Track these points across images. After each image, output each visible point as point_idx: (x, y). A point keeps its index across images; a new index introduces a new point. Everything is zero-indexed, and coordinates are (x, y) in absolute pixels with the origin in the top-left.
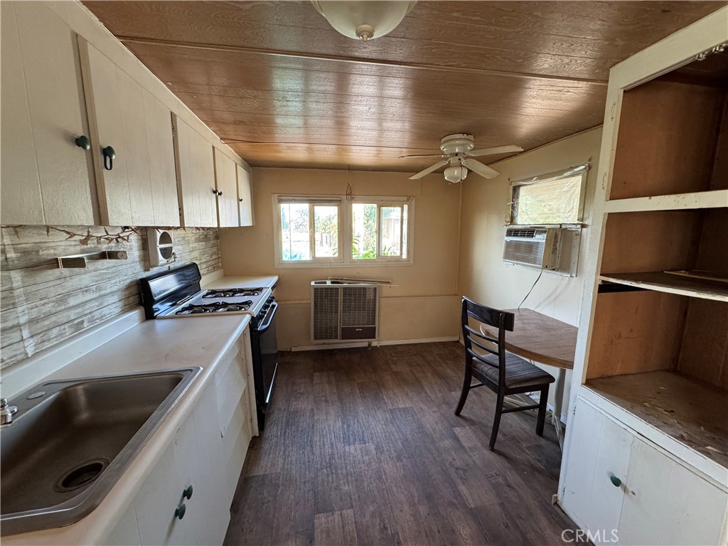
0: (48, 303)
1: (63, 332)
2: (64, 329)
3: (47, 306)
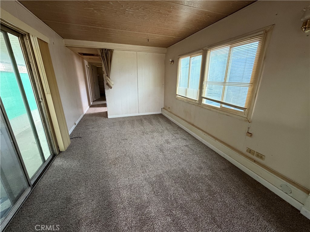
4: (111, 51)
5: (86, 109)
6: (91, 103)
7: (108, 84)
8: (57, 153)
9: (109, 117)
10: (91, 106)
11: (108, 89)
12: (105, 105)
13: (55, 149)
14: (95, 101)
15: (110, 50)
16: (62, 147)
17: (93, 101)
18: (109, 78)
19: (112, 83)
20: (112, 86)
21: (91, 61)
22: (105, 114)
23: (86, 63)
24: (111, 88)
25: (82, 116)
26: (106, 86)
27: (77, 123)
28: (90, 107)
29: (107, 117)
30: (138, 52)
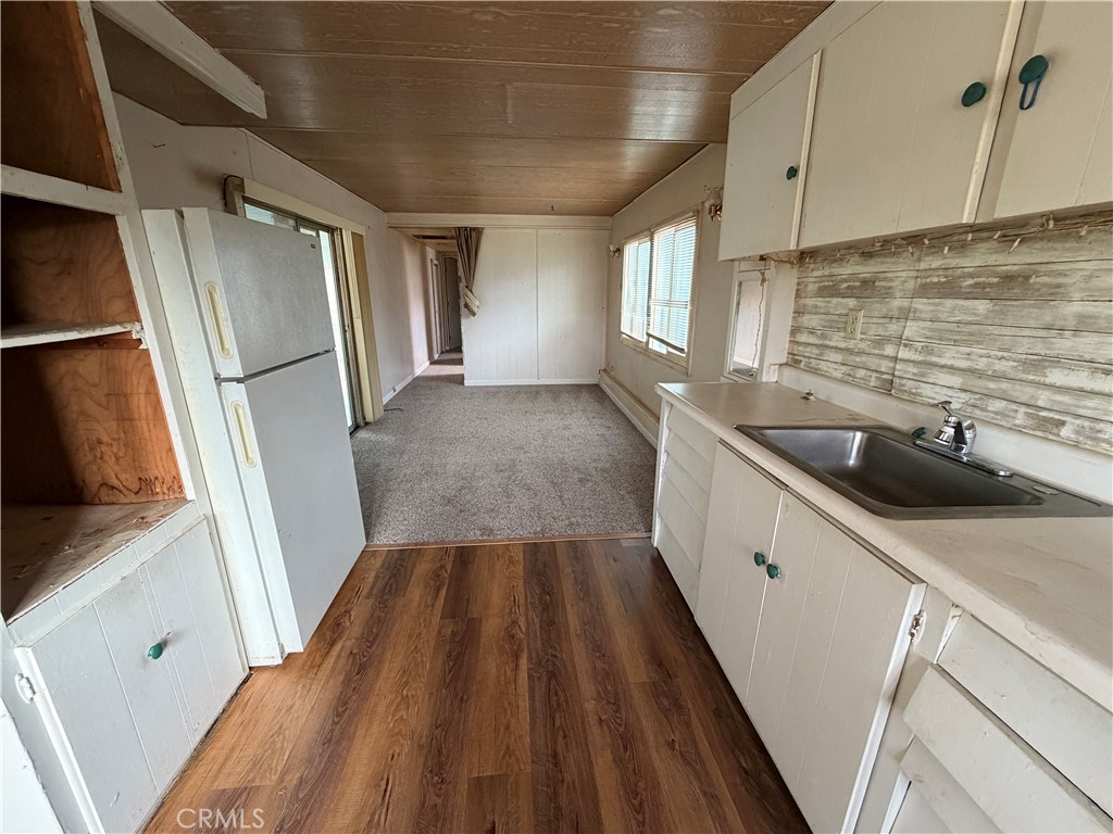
0: (1008, 360)
1: (1012, 414)
2: (1016, 411)
3: (1003, 362)
4: (478, 231)
5: (422, 366)
6: (436, 356)
7: (466, 306)
8: (362, 424)
9: (467, 383)
10: (433, 362)
11: (468, 317)
12: (460, 362)
13: (359, 416)
14: (447, 351)
15: (475, 229)
16: (370, 417)
17: (442, 352)
18: (471, 291)
19: (475, 304)
20: (475, 309)
21: (441, 248)
22: (460, 380)
23: (431, 253)
24: (474, 314)
25: (409, 379)
26: (463, 311)
27: (398, 388)
28: (431, 364)
29: (463, 384)
30: (540, 231)
